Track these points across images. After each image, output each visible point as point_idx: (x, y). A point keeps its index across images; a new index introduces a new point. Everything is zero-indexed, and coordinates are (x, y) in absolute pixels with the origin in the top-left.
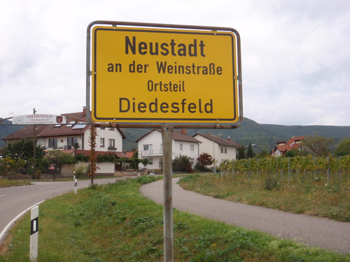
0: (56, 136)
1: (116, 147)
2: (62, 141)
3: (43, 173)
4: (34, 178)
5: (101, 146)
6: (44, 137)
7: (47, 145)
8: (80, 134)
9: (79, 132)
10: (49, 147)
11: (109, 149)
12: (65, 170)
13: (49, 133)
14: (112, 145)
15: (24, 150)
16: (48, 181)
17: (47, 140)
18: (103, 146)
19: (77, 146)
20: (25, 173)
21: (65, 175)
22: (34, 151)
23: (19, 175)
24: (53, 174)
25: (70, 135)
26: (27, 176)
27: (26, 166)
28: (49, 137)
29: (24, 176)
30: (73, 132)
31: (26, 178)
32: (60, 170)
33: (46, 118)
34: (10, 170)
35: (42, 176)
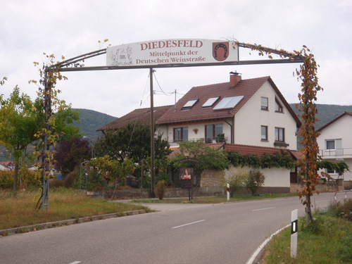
0: (185, 123)
1: (287, 142)
2: (196, 131)
3: (169, 185)
4: (152, 195)
5: (263, 140)
6: (166, 125)
7: (171, 139)
8: (228, 117)
9: (224, 115)
10: (175, 141)
11: (275, 144)
12: (207, 181)
13: (174, 118)
14: (281, 139)
15: (133, 144)
16: (178, 202)
17: (171, 130)
18: (266, 140)
19: (221, 138)
20: (136, 186)
21: (207, 190)
22: (152, 145)
23: (126, 189)
24: (189, 189)
25: (209, 121)
26: (139, 190)
27: (137, 172)
28: (174, 124)
29: (134, 191)
30: (215, 116)
31: (138, 195)
32: (198, 181)
33: (187, 49)
34: (108, 180)
35: (168, 192)
